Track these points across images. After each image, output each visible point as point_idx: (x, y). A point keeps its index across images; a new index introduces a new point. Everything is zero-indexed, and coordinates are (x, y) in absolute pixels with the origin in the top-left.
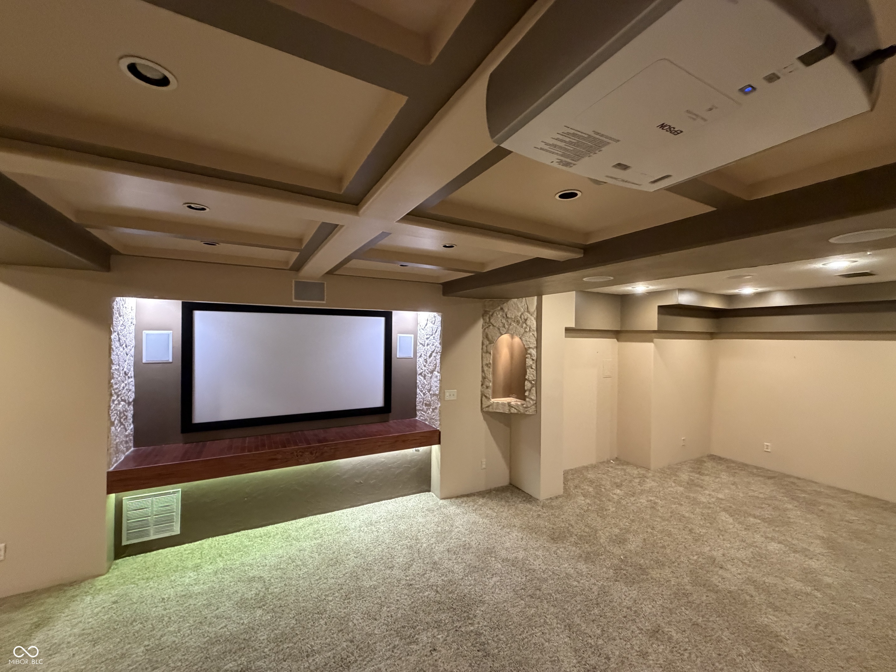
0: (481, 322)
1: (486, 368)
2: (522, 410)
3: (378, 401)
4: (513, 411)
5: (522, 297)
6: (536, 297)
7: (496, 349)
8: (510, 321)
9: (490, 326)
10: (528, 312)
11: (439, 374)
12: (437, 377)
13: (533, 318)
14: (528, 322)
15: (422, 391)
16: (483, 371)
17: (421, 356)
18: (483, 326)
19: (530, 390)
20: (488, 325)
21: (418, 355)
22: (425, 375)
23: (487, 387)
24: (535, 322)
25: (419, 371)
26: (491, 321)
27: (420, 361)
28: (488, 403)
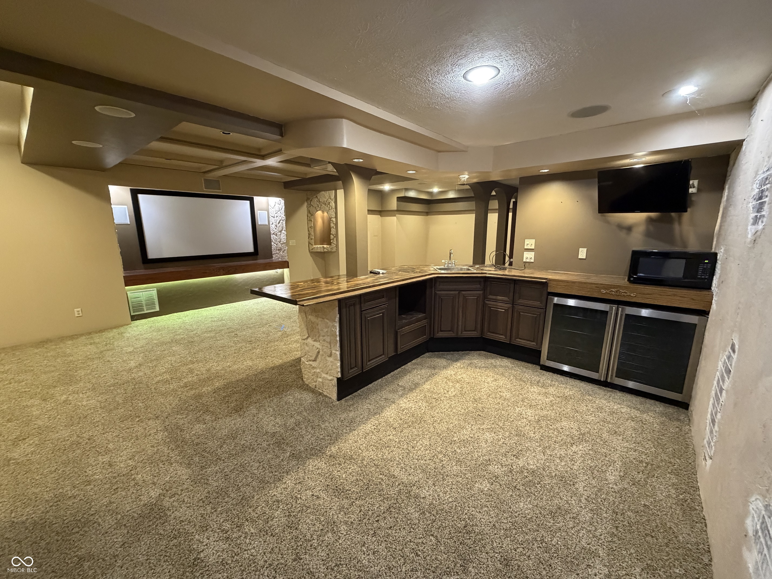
0: (306, 204)
1: (310, 229)
2: (330, 250)
3: (250, 249)
4: (325, 250)
5: (327, 191)
6: (334, 191)
7: (315, 219)
8: (321, 203)
9: (311, 206)
10: (330, 199)
11: (285, 232)
12: (284, 233)
13: (333, 202)
14: (331, 204)
15: (275, 243)
16: (309, 231)
17: (272, 224)
18: (307, 206)
19: (333, 239)
20: (309, 206)
21: (271, 223)
22: (276, 234)
23: (311, 239)
24: (334, 205)
25: (272, 232)
26: (311, 203)
27: (272, 227)
28: (312, 247)
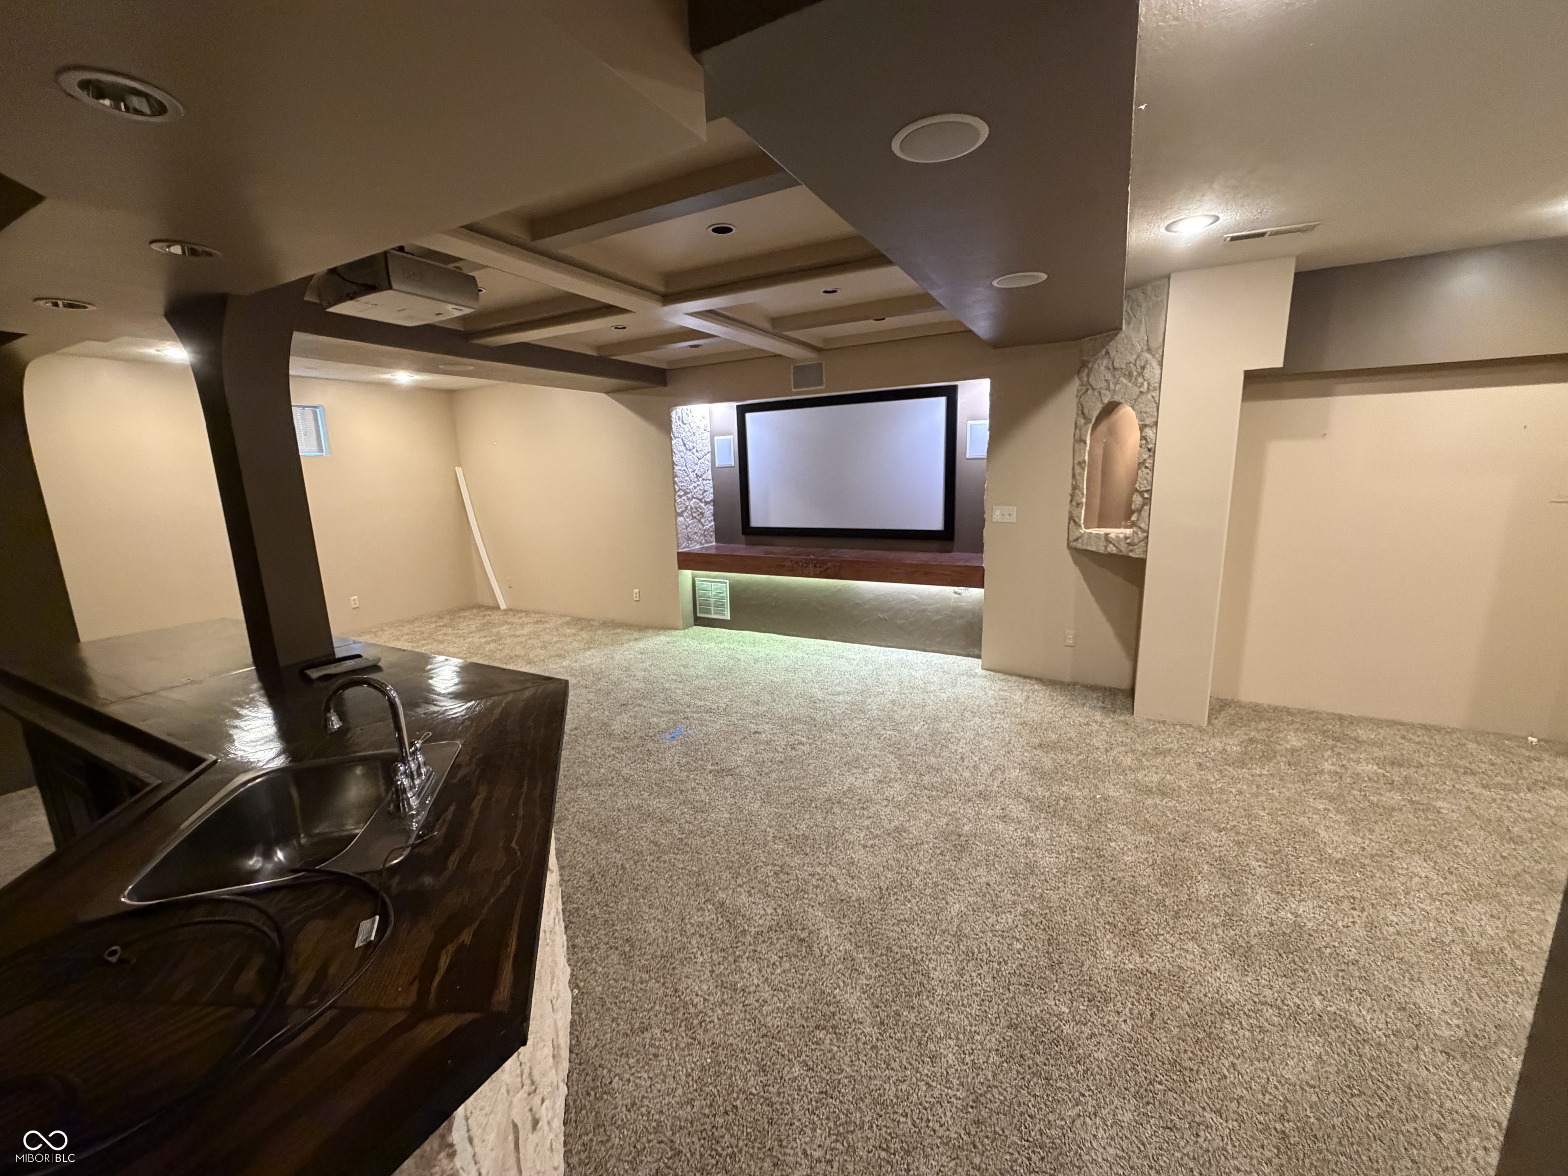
0: (1075, 384)
1: (1078, 470)
2: (1124, 549)
3: (936, 523)
4: (1112, 549)
8: (1118, 375)
9: (1087, 390)
10: (1148, 350)
13: (1155, 364)
14: (1147, 373)
16: (1074, 476)
18: (1078, 391)
19: (1139, 511)
20: (1085, 388)
23: (1078, 506)
24: (1157, 371)
26: (1090, 379)
28: (1078, 535)
